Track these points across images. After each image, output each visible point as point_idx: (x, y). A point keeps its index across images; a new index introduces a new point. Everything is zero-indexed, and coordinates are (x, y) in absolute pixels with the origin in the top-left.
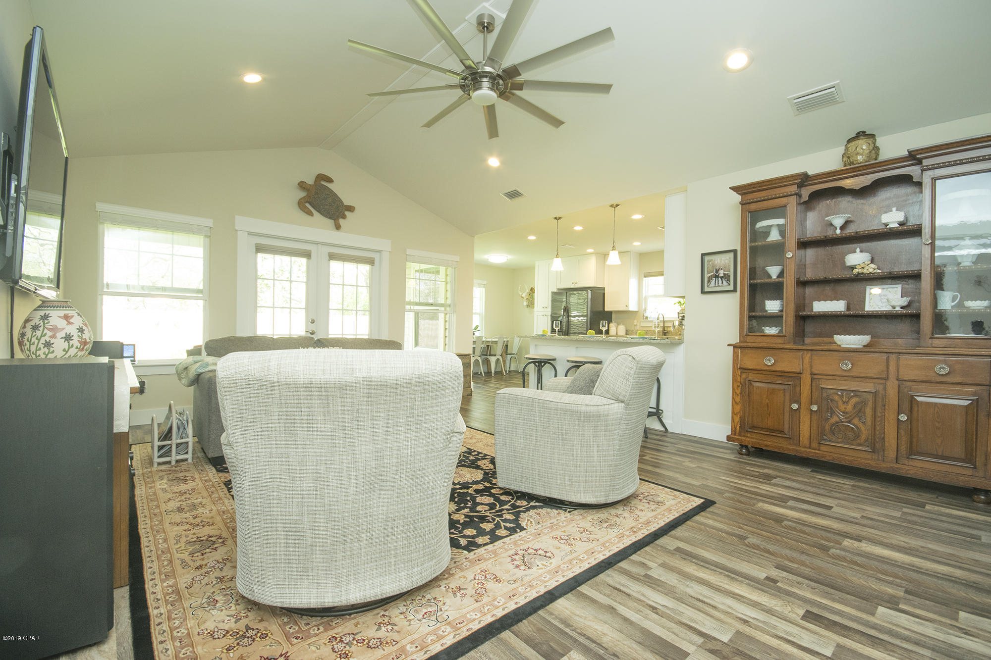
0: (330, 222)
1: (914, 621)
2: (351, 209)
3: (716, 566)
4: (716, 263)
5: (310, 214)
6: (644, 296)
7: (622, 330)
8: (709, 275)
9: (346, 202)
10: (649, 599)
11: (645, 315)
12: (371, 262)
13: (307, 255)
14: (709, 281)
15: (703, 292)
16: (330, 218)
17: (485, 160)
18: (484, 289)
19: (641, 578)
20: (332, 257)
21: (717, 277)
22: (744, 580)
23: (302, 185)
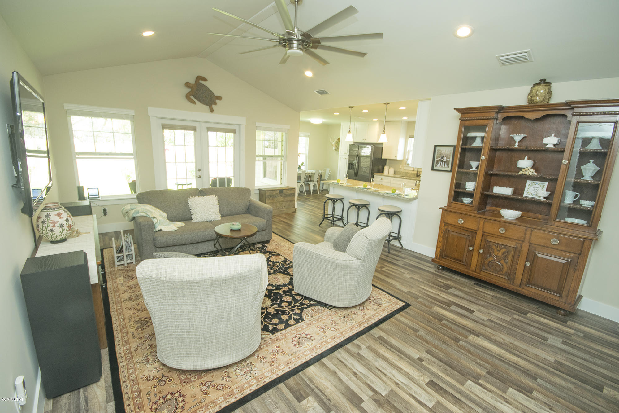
0: (207, 108)
1: (483, 391)
2: (219, 98)
3: (395, 350)
4: (443, 152)
5: (194, 103)
6: (407, 150)
7: (392, 170)
8: (437, 159)
9: (216, 94)
10: (355, 368)
11: (407, 163)
12: (234, 131)
13: (194, 129)
14: (437, 163)
15: (432, 169)
16: (207, 105)
17: (303, 73)
18: (308, 138)
19: (355, 355)
20: (209, 129)
21: (442, 161)
22: (406, 358)
23: (187, 85)
